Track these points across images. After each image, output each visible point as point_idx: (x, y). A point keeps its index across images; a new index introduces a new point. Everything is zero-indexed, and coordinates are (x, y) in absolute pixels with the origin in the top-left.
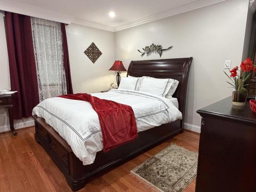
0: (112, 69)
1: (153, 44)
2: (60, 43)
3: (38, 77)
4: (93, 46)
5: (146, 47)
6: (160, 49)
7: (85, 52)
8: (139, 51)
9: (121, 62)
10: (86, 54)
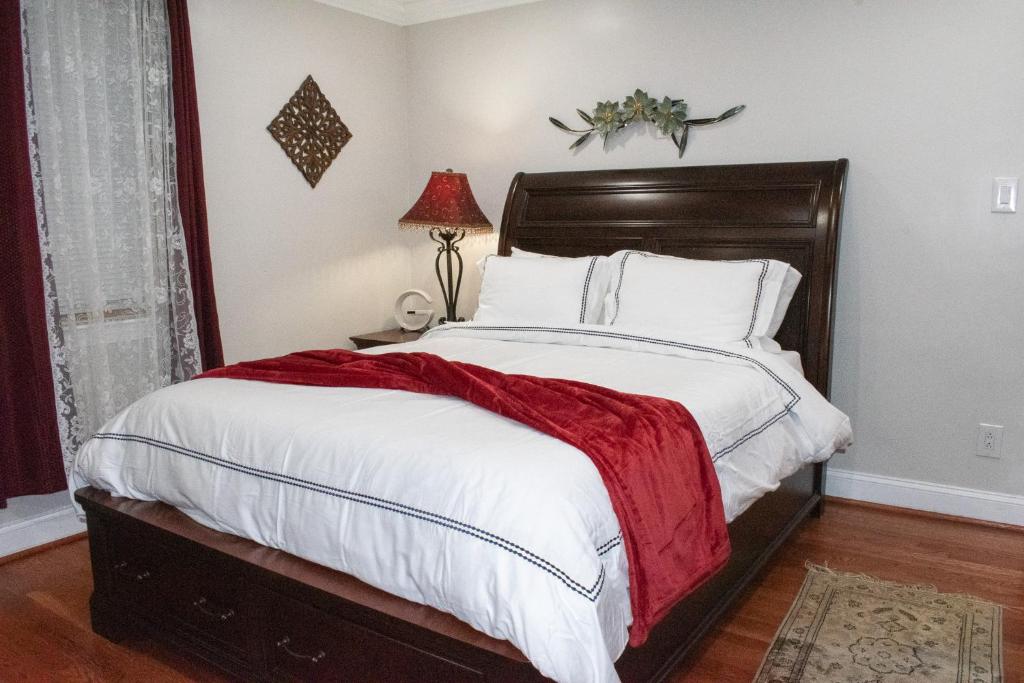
0: (415, 216)
1: (638, 92)
2: (160, 76)
3: (46, 270)
4: (309, 96)
5: (601, 107)
6: (675, 118)
7: (274, 129)
8: (555, 122)
9: (463, 178)
10: (276, 137)
